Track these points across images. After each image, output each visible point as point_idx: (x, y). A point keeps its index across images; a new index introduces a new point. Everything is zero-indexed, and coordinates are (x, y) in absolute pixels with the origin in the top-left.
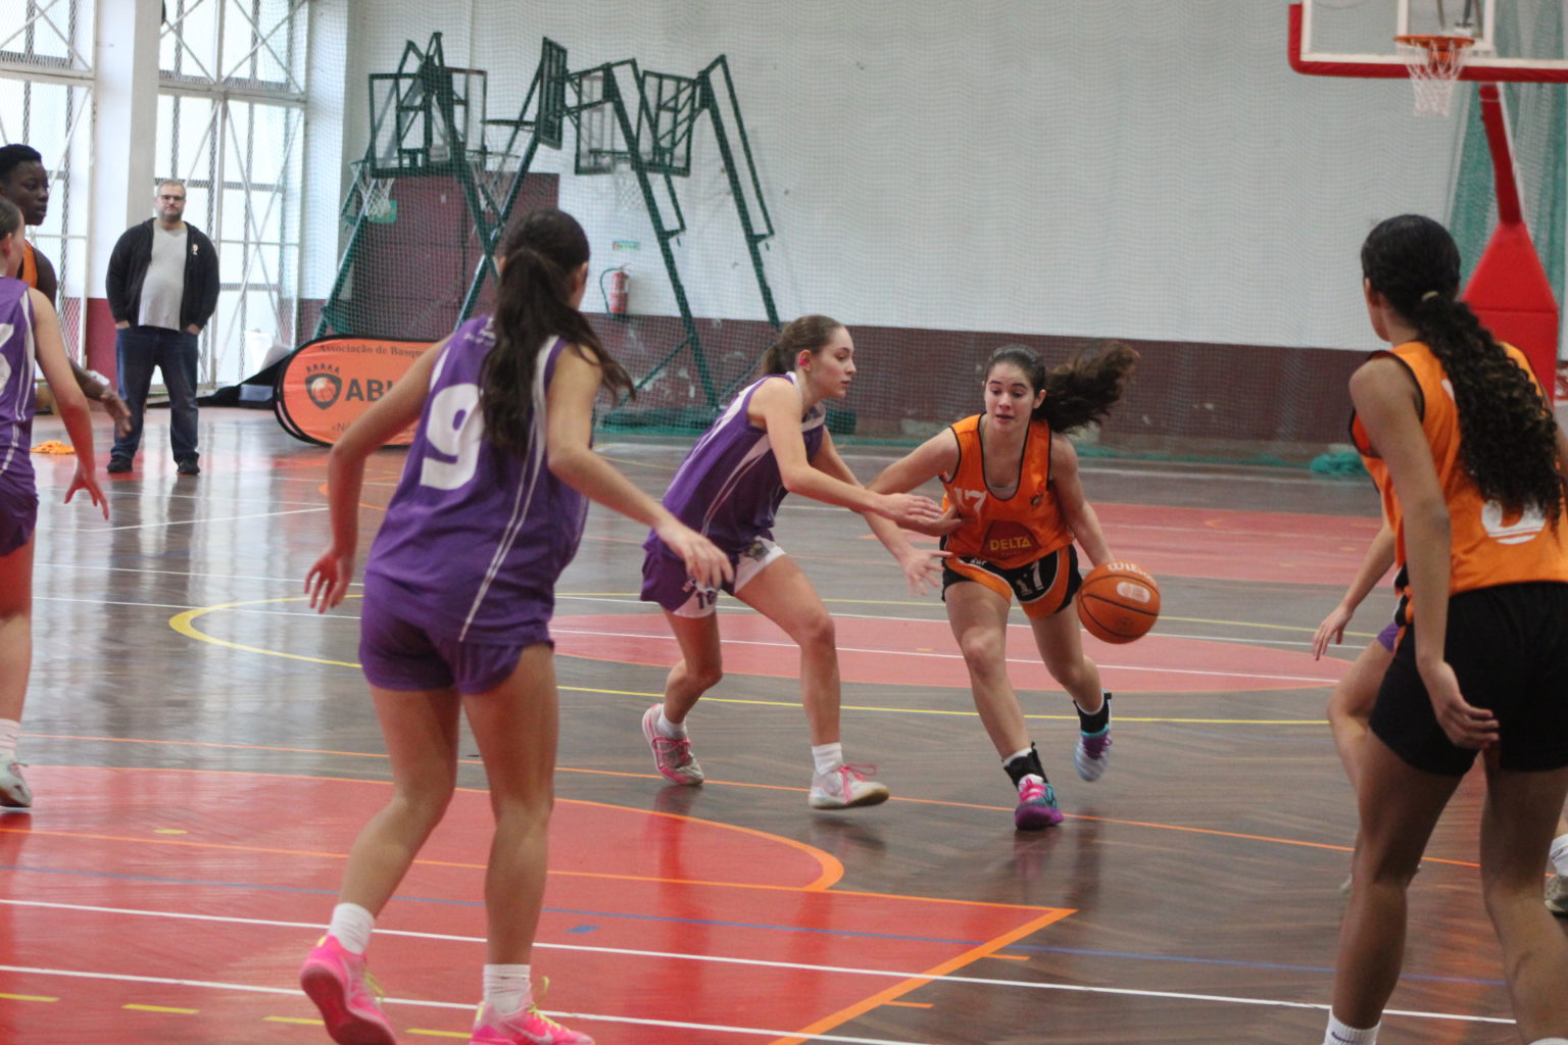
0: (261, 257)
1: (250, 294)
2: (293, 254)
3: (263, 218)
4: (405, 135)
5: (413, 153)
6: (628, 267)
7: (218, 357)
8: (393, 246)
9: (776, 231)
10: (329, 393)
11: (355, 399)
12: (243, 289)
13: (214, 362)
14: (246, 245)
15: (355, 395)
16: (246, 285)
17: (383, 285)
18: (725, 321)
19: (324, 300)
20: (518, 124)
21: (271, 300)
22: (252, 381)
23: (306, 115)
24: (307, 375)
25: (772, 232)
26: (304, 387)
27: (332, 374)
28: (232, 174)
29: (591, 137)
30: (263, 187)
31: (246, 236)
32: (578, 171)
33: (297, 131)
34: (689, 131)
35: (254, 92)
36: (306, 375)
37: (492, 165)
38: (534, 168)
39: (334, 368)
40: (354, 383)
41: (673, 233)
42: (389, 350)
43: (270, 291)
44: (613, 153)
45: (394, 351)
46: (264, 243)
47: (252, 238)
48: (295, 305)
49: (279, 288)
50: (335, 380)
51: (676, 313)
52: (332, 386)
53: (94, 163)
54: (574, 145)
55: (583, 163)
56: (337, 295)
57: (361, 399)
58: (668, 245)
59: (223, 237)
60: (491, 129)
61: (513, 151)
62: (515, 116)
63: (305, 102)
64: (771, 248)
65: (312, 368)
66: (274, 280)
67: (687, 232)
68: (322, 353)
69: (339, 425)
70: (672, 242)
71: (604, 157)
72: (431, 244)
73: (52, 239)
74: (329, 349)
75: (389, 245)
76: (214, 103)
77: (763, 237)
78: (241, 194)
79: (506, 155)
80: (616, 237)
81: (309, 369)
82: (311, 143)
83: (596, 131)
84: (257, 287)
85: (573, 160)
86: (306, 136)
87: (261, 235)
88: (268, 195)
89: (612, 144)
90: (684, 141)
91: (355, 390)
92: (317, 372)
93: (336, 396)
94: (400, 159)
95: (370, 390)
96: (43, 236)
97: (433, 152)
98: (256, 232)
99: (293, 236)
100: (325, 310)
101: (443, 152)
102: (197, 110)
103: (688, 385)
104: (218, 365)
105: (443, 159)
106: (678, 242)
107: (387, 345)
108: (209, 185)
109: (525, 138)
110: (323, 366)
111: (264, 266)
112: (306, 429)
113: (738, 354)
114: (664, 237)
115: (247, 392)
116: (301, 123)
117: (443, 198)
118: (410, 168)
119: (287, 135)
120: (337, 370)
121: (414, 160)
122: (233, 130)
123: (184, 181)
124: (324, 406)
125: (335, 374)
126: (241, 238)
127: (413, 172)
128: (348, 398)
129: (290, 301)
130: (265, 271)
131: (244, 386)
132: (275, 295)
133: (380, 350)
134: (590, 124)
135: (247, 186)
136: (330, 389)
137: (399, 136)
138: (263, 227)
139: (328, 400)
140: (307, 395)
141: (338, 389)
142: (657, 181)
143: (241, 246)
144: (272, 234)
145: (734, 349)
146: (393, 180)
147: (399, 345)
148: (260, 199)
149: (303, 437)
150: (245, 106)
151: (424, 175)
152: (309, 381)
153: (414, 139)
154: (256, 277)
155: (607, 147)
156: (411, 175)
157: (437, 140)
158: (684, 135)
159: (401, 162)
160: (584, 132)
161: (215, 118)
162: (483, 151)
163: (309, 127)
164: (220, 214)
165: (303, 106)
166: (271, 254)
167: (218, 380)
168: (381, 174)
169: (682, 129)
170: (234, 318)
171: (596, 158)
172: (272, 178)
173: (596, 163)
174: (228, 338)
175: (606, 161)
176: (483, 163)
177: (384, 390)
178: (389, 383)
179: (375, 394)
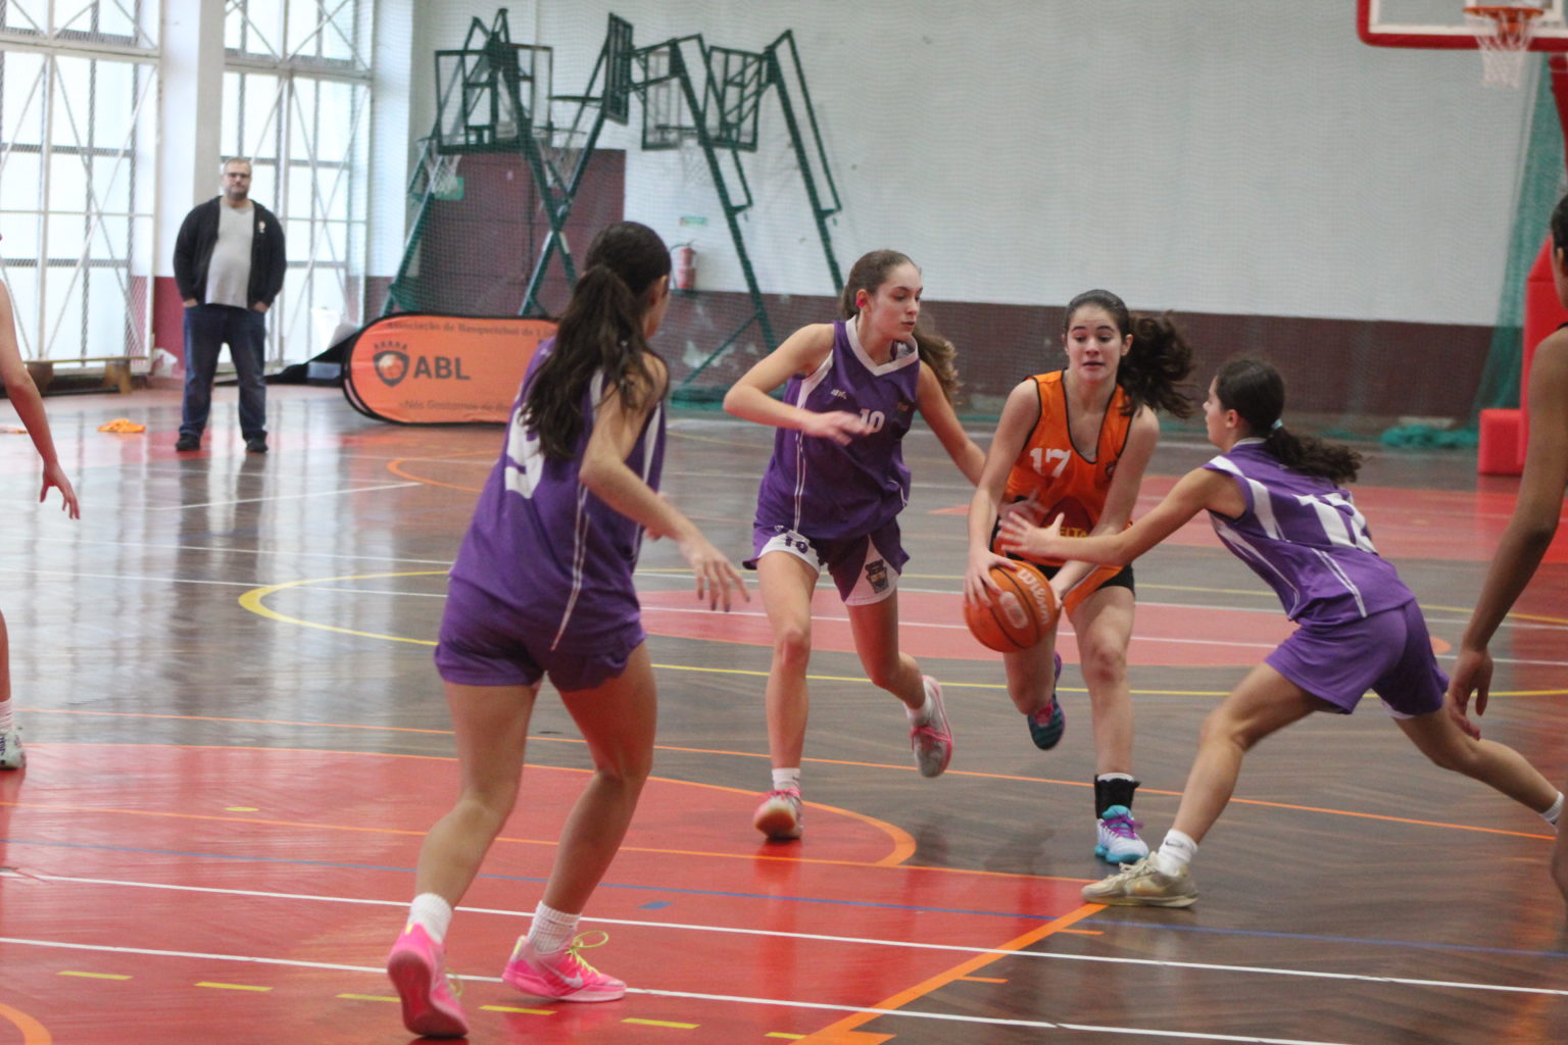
0: (328, 235)
1: (318, 272)
2: (360, 232)
3: (330, 195)
4: (471, 112)
5: (479, 130)
6: (695, 243)
7: (285, 334)
8: (460, 223)
9: (844, 207)
10: (397, 370)
11: (423, 377)
12: (310, 266)
13: (281, 339)
14: (313, 221)
15: (423, 372)
16: (313, 263)
17: (450, 263)
18: (794, 297)
19: (391, 278)
20: (585, 100)
21: (339, 277)
22: (320, 359)
23: (372, 92)
24: (375, 353)
25: (839, 207)
26: (371, 364)
27: (400, 350)
28: (299, 151)
29: (657, 113)
30: (329, 165)
31: (313, 214)
32: (645, 146)
33: (364, 108)
34: (756, 106)
35: (320, 69)
37: (558, 141)
38: (601, 144)
39: (401, 345)
40: (422, 360)
41: (740, 208)
42: (456, 327)
43: (337, 269)
44: (680, 128)
45: (461, 327)
46: (332, 221)
47: (319, 215)
48: (362, 282)
49: (346, 265)
50: (403, 358)
51: (744, 288)
52: (400, 363)
53: (160, 141)
54: (641, 121)
55: (650, 139)
56: (405, 272)
58: (735, 220)
59: (290, 215)
60: (558, 105)
61: (580, 127)
62: (581, 92)
63: (371, 79)
64: (839, 223)
65: (379, 345)
66: (341, 257)
67: (755, 207)
68: (389, 331)
69: (407, 401)
70: (740, 217)
71: (671, 132)
72: (499, 221)
73: (118, 218)
74: (396, 326)
75: (456, 222)
76: (280, 80)
77: (830, 212)
78: (307, 172)
79: (573, 131)
80: (684, 213)
81: (376, 346)
82: (377, 121)
83: (663, 107)
84: (324, 265)
85: (639, 135)
86: (372, 113)
87: (328, 213)
88: (334, 172)
89: (679, 119)
90: (751, 116)
92: (385, 349)
93: (404, 374)
94: (467, 135)
97: (499, 128)
98: (322, 210)
99: (360, 213)
100: (392, 287)
101: (509, 129)
102: (264, 88)
104: (285, 343)
105: (510, 135)
106: (746, 218)
107: (455, 322)
108: (275, 162)
109: (591, 114)
110: (391, 343)
111: (331, 244)
112: (374, 406)
114: (731, 212)
115: (315, 370)
116: (368, 100)
117: (510, 175)
118: (477, 145)
119: (353, 112)
121: (480, 137)
122: (299, 108)
123: (250, 158)
124: (392, 383)
125: (402, 351)
126: (308, 215)
127: (480, 148)
129: (356, 279)
130: (332, 249)
131: (311, 363)
132: (342, 272)
133: (447, 327)
134: (657, 100)
135: (314, 163)
136: (398, 367)
137: (465, 113)
138: (330, 205)
139: (396, 377)
140: (374, 372)
141: (406, 367)
142: (724, 157)
143: (307, 225)
144: (339, 211)
146: (460, 156)
147: (466, 322)
148: (326, 177)
149: (370, 414)
150: (311, 83)
151: (491, 152)
152: (377, 358)
153: (480, 116)
154: (323, 255)
155: (674, 123)
156: (478, 151)
157: (504, 117)
158: (750, 110)
159: (467, 139)
160: (651, 108)
161: (281, 96)
162: (550, 128)
163: (376, 104)
165: (369, 83)
166: (338, 232)
167: (285, 358)
168: (447, 150)
169: (748, 104)
170: (301, 296)
171: (662, 133)
172: (339, 155)
173: (663, 139)
174: (296, 315)
175: (673, 136)
176: (550, 139)
177: (453, 367)
178: (458, 361)
179: (443, 372)
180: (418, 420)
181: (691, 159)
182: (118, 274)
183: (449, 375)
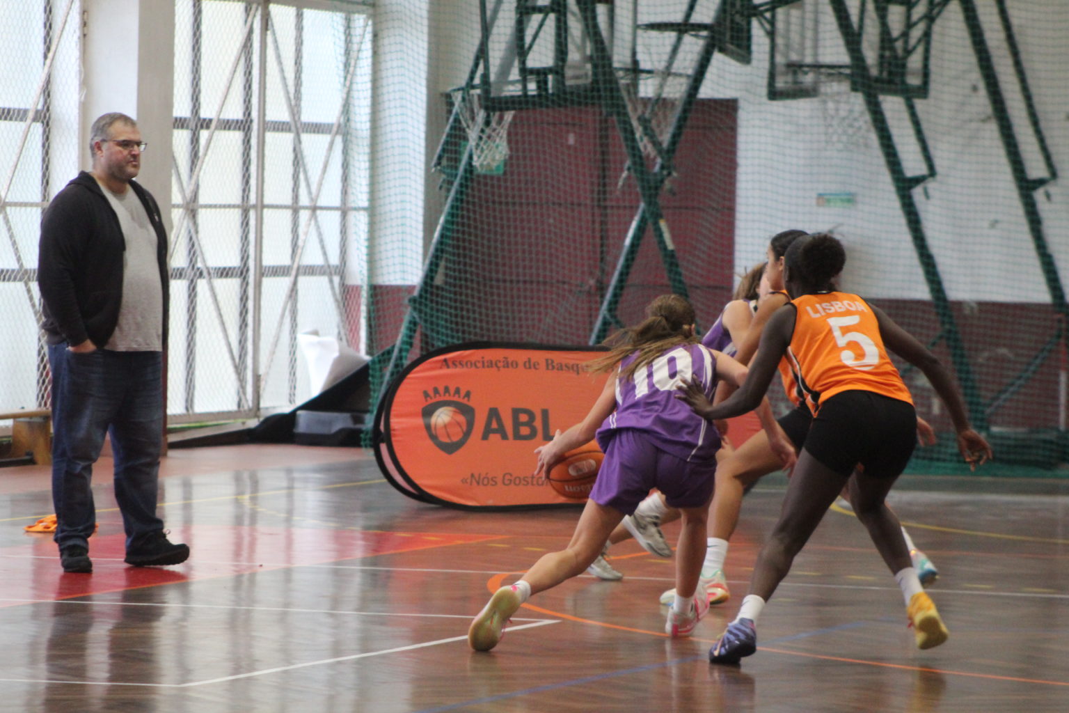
0: (318, 228)
1: (303, 280)
2: (359, 223)
3: (319, 172)
4: (531, 47)
5: (541, 74)
6: (840, 229)
7: (262, 371)
8: (517, 208)
9: (1060, 173)
10: (458, 429)
11: (494, 438)
12: (294, 272)
13: (257, 379)
14: (295, 209)
15: (495, 431)
16: (298, 269)
17: (504, 265)
18: (982, 304)
19: (413, 287)
20: (683, 28)
21: (333, 288)
22: (312, 405)
23: (374, 24)
24: (424, 404)
25: (1054, 174)
26: (420, 421)
27: (460, 400)
28: (277, 111)
29: (787, 46)
30: (317, 128)
31: (296, 197)
32: (774, 94)
33: (363, 47)
34: (927, 35)
36: (422, 403)
37: (647, 88)
38: (705, 92)
39: (463, 392)
40: (494, 413)
41: (918, 180)
42: (543, 364)
43: (330, 275)
44: (817, 67)
45: (549, 365)
46: (322, 208)
47: (304, 200)
48: (364, 294)
49: (341, 270)
50: (465, 410)
52: (461, 419)
53: (86, 97)
54: (767, 57)
55: (780, 84)
56: (432, 279)
57: (505, 437)
58: (910, 197)
59: (267, 201)
60: (645, 37)
61: (676, 67)
62: (678, 17)
63: (374, 5)
64: (1054, 198)
65: (432, 394)
66: (334, 260)
67: (938, 178)
68: (445, 371)
69: (472, 475)
70: (917, 193)
71: (806, 73)
72: (572, 204)
73: (29, 209)
74: (454, 364)
75: (511, 207)
76: (247, 10)
77: (1041, 182)
78: (288, 137)
79: (667, 73)
80: (821, 188)
81: (426, 395)
82: (383, 66)
83: (795, 37)
84: (311, 271)
85: (764, 82)
86: (375, 53)
87: (318, 196)
88: (325, 139)
89: (816, 55)
90: (920, 49)
91: (494, 425)
92: (438, 399)
93: (467, 434)
94: (524, 81)
95: (517, 424)
96: (16, 204)
97: (569, 73)
98: (310, 193)
99: (360, 197)
100: (413, 301)
101: (581, 72)
103: (929, 398)
104: (262, 384)
105: (581, 82)
107: (539, 356)
108: (244, 125)
109: (693, 46)
110: (447, 390)
111: (321, 241)
112: (424, 482)
113: (1003, 351)
114: (905, 186)
115: (305, 422)
116: (369, 37)
117: (571, 140)
118: (539, 96)
119: (347, 52)
120: (468, 394)
121: (542, 85)
122: (277, 48)
123: (211, 120)
124: (450, 448)
125: (465, 401)
126: (288, 201)
127: (544, 101)
128: (485, 437)
129: (357, 289)
130: (323, 247)
131: (299, 412)
132: (336, 279)
133: (529, 365)
134: (788, 30)
135: (296, 127)
136: (459, 424)
137: (520, 48)
138: (320, 184)
139: (455, 439)
140: (424, 433)
141: (470, 424)
142: (892, 105)
143: (288, 214)
144: (331, 195)
145: (998, 345)
146: (512, 112)
147: (557, 356)
148: (314, 146)
149: (421, 495)
150: (291, 11)
151: (560, 106)
152: (428, 412)
153: (542, 56)
154: (312, 256)
155: (809, 60)
156: (541, 105)
157: (574, 56)
158: (919, 41)
159: (525, 87)
160: (780, 41)
161: (251, 32)
162: (635, 70)
163: (381, 42)
164: (261, 167)
165: (371, 11)
166: (330, 222)
167: (262, 405)
168: (494, 105)
169: (917, 33)
170: (283, 316)
171: (795, 73)
172: (331, 115)
173: (795, 82)
174: (276, 344)
175: (808, 79)
176: (635, 85)
177: (538, 424)
178: (545, 413)
179: (525, 431)
180: (490, 503)
181: (837, 110)
182: (29, 291)
183: (533, 434)
